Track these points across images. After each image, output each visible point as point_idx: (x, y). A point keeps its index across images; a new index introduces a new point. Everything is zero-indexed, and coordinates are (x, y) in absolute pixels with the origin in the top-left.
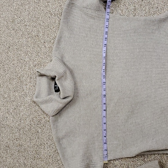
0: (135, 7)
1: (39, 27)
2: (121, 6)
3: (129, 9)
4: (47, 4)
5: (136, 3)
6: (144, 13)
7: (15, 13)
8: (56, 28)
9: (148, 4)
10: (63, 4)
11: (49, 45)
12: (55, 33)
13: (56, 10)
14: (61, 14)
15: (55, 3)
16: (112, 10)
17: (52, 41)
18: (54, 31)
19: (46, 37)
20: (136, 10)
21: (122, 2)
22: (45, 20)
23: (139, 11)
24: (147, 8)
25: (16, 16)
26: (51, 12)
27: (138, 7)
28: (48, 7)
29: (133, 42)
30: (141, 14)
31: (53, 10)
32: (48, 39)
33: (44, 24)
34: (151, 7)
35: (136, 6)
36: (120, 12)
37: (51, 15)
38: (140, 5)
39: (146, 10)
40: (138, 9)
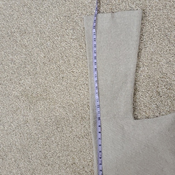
0: (157, 105)
1: (71, 154)
2: (143, 108)
3: (152, 109)
4: (71, 129)
5: (155, 101)
6: (168, 108)
7: (44, 149)
8: (89, 150)
9: (168, 98)
10: (87, 124)
11: (89, 169)
12: (90, 155)
13: (82, 132)
14: (88, 135)
15: (78, 126)
16: (135, 114)
17: (91, 164)
18: (88, 153)
19: (83, 161)
20: (159, 107)
21: (141, 104)
22: (75, 145)
23: (162, 108)
24: (169, 102)
25: (46, 152)
26: (78, 135)
27: (160, 104)
28: (73, 132)
29: (171, 140)
30: (165, 110)
31: (79, 133)
32: (86, 163)
33: (76, 149)
34: (172, 99)
35: (157, 103)
36: (144, 114)
37: (79, 138)
38: (160, 102)
39: (168, 104)
40: (160, 106)
